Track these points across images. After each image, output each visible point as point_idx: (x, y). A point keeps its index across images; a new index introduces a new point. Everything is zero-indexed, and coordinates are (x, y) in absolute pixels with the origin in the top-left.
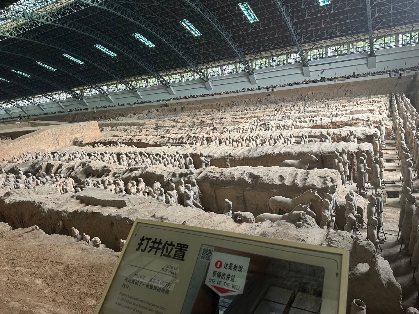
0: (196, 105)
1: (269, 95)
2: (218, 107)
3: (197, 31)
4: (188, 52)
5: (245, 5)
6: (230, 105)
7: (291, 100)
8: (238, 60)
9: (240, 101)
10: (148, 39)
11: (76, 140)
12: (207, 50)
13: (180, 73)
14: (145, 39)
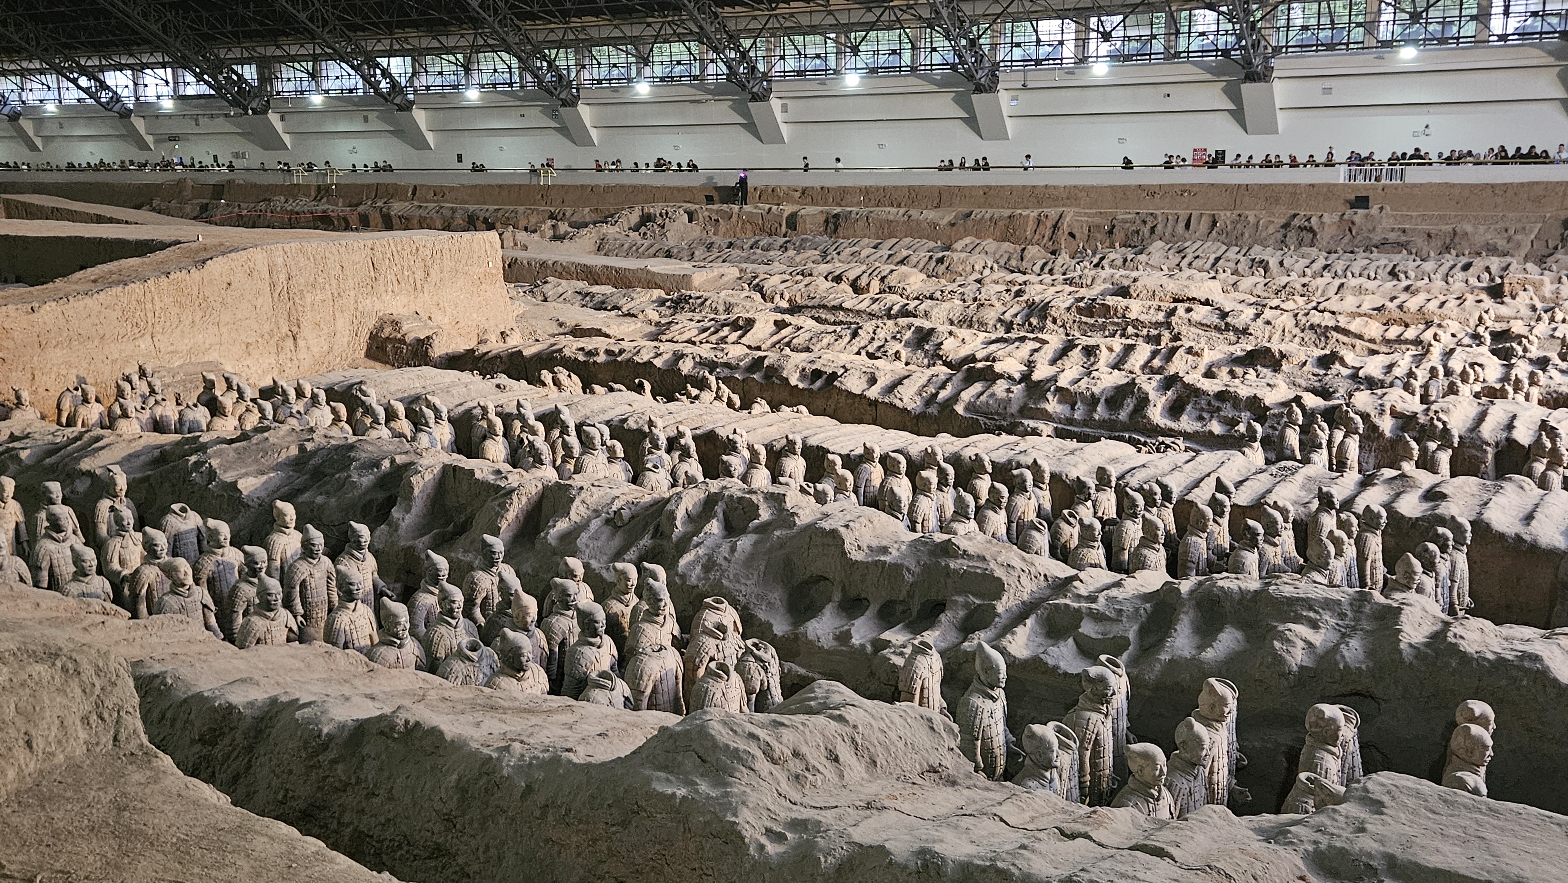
0: (914, 213)
1: (1362, 202)
2: (1048, 233)
6: (1119, 235)
7: (1501, 243)
9: (1183, 214)
11: (387, 331)
13: (846, 28)
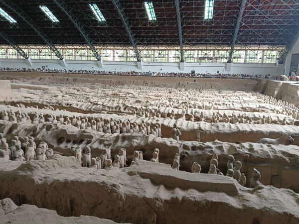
2: (109, 83)
3: (102, 17)
4: (89, 32)
5: (150, 4)
6: (120, 83)
7: (171, 86)
8: (131, 48)
10: (54, 14)
12: (106, 34)
13: (76, 49)
14: (51, 13)
